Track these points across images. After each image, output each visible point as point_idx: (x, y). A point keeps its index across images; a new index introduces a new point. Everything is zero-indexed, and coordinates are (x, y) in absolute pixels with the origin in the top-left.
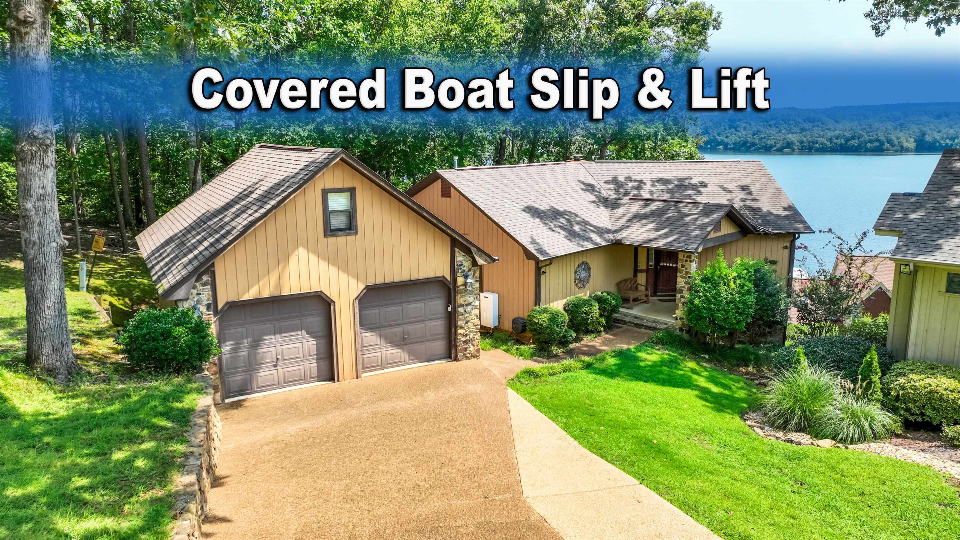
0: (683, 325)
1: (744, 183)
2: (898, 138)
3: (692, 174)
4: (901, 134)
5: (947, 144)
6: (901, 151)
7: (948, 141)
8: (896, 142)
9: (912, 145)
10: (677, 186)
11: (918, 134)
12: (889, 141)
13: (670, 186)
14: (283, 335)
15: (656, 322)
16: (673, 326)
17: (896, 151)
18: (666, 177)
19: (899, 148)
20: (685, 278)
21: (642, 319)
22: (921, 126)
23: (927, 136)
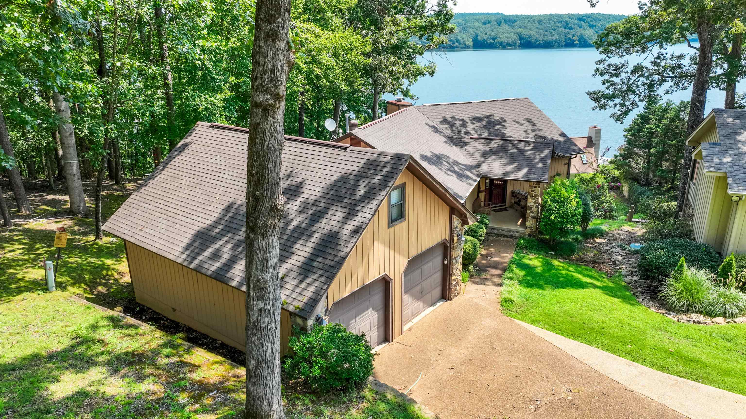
0: (532, 232)
1: (527, 117)
2: (463, 39)
3: (492, 112)
4: (464, 36)
5: (491, 42)
6: (465, 48)
7: (491, 41)
8: (462, 41)
9: (470, 43)
10: (487, 122)
11: (473, 36)
12: (458, 41)
13: (484, 123)
14: (360, 316)
15: (509, 231)
16: (523, 233)
17: (462, 48)
18: (478, 115)
19: (464, 46)
20: (534, 199)
21: (497, 229)
22: (475, 30)
23: (479, 37)
